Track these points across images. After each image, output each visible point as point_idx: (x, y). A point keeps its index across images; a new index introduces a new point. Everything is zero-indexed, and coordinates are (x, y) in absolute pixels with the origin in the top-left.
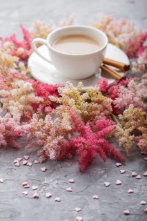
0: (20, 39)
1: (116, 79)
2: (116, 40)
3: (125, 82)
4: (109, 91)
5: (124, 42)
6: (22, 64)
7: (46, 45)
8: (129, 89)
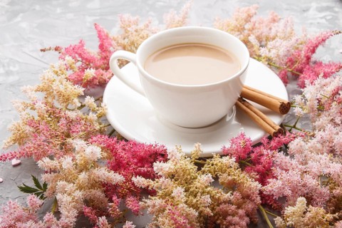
0: (93, 50)
1: (266, 131)
2: (263, 52)
3: (283, 139)
4: (253, 156)
5: (278, 56)
6: (89, 100)
7: (135, 63)
8: (292, 157)
